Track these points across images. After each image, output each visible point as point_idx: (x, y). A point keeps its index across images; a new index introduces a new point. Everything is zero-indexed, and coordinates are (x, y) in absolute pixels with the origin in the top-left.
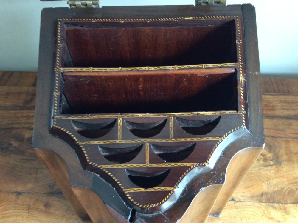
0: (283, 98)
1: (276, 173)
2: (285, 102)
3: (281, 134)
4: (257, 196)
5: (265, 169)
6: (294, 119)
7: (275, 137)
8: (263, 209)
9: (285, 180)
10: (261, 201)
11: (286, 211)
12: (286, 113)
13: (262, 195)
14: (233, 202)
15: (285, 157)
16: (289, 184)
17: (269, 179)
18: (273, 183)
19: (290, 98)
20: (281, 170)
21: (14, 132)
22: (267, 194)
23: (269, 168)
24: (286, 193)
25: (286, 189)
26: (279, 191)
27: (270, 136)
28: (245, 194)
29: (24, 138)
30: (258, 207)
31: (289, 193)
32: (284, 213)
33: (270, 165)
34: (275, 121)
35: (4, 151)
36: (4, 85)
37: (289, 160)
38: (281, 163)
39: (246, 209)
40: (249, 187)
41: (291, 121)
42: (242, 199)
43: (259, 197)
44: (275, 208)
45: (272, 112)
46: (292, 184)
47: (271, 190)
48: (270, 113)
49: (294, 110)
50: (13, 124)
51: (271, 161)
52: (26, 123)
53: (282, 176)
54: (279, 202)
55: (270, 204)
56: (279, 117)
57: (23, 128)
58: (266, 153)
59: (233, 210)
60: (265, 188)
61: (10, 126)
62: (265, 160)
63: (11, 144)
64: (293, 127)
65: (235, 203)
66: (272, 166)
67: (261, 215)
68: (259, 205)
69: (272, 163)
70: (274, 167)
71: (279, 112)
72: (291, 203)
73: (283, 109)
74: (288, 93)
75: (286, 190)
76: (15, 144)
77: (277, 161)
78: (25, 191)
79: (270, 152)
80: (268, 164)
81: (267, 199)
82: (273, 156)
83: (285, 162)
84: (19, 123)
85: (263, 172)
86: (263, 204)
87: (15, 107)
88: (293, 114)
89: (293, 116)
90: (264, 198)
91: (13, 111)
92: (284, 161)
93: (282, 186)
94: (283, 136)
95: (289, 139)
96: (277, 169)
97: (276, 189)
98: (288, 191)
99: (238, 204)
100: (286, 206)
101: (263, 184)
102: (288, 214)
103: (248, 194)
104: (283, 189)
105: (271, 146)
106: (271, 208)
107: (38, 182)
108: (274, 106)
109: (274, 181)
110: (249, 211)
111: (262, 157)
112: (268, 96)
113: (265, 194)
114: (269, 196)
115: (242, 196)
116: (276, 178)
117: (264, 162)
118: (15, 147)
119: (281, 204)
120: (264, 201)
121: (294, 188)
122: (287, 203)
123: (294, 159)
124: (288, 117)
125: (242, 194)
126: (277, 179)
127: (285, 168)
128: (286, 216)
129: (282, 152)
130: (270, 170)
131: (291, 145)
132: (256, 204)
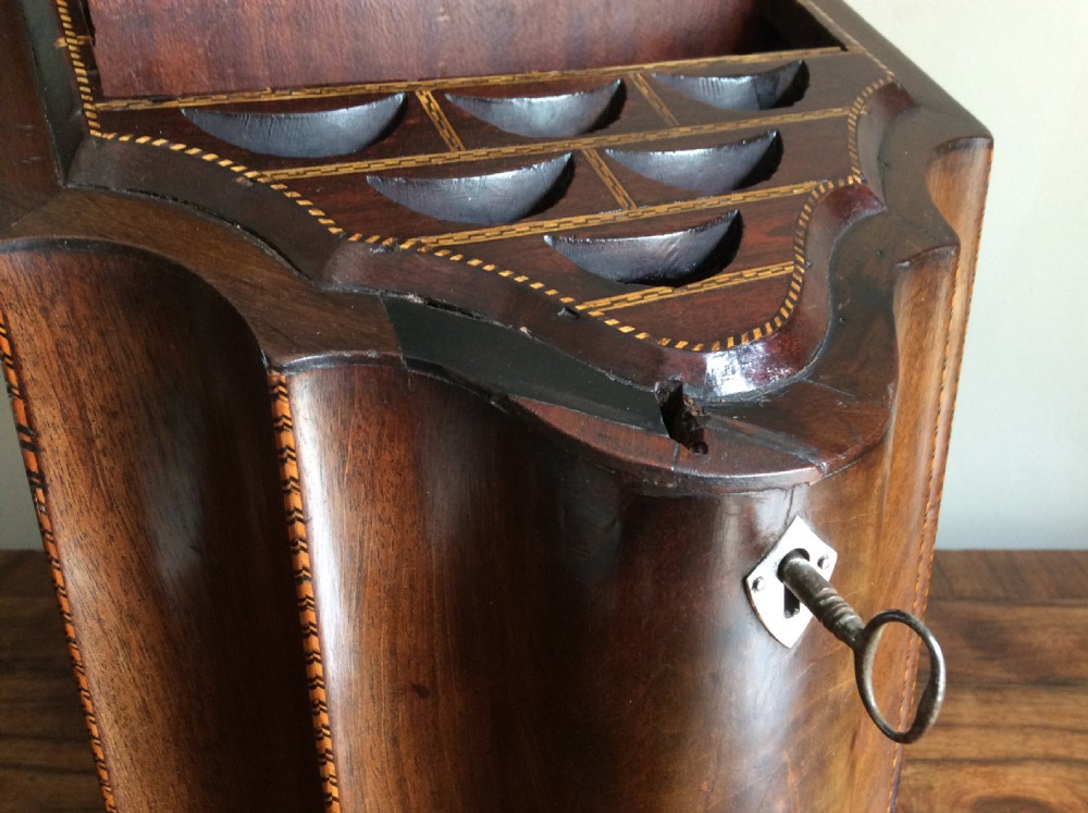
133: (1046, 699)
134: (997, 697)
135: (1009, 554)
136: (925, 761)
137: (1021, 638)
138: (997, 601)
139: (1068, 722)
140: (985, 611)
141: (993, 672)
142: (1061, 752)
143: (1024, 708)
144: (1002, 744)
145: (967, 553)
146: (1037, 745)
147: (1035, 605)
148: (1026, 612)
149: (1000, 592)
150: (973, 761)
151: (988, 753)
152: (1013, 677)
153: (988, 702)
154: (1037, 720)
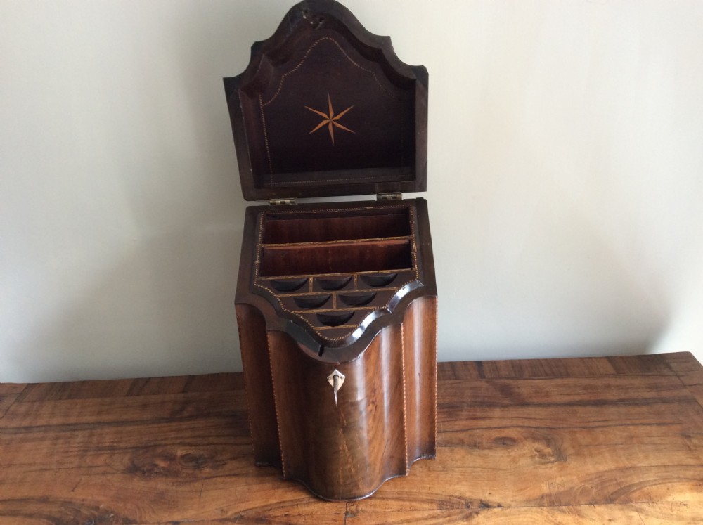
0: (559, 381)
1: (559, 472)
2: (564, 386)
3: (563, 424)
4: (534, 500)
5: (543, 467)
6: (580, 405)
7: (554, 429)
8: (546, 513)
9: (575, 477)
10: (541, 505)
11: (579, 514)
12: (567, 399)
13: (542, 497)
14: (500, 509)
15: (571, 451)
16: (581, 482)
17: (550, 478)
18: (557, 482)
19: (571, 381)
20: (567, 467)
21: (159, 450)
22: (549, 495)
23: (550, 465)
24: (578, 493)
25: (576, 488)
26: (567, 491)
27: (547, 428)
28: (517, 498)
29: (175, 456)
30: (538, 512)
31: (582, 493)
32: (577, 517)
33: (550, 462)
34: (551, 409)
35: (146, 474)
36: (138, 395)
37: (578, 454)
38: (566, 458)
39: (521, 516)
40: (522, 490)
41: (575, 408)
42: (513, 504)
43: (538, 501)
44: (563, 512)
45: (546, 399)
46: (584, 481)
47: (555, 490)
48: (543, 400)
49: (578, 394)
50: (157, 440)
51: (550, 457)
52: (177, 438)
53: (570, 474)
54: (567, 504)
55: (555, 508)
56: (557, 405)
57: (173, 444)
58: (543, 448)
59: (502, 518)
60: (545, 489)
61: (152, 444)
62: (542, 455)
63: (156, 466)
64: (578, 415)
65: (502, 510)
66: (553, 462)
67: (543, 521)
68: (540, 510)
69: (552, 459)
70: (556, 464)
71: (556, 399)
72: (586, 504)
73: (561, 394)
74: (568, 375)
75: (578, 489)
76: (162, 464)
77: (559, 456)
78: (186, 521)
79: (548, 446)
80: (546, 461)
81: (550, 502)
82: (553, 451)
83: (573, 457)
84: (165, 439)
85: (541, 471)
86: (545, 508)
87: (158, 420)
88: (577, 400)
89: (577, 402)
90: (545, 501)
91: (155, 425)
92: (570, 455)
93: (571, 485)
94: (565, 426)
95: (576, 430)
96: (560, 466)
97: (562, 489)
98: (580, 490)
99: (508, 511)
100: (579, 508)
101: (542, 485)
102: (583, 517)
103: (519, 498)
104: (572, 488)
105: (549, 439)
106: (557, 513)
107: (203, 507)
108: (547, 392)
109: (559, 480)
110: (525, 517)
111: (537, 453)
112: (538, 381)
113: (547, 496)
114: (553, 498)
115: (512, 501)
116: (561, 476)
117: (541, 459)
118: (164, 468)
119: (571, 507)
120: (546, 505)
121: (588, 486)
122: (580, 505)
123: (586, 453)
124: (570, 404)
125: (512, 499)
126: (563, 478)
127: (573, 464)
128: (581, 520)
129: (566, 445)
130: (551, 468)
131: (578, 436)
132: (534, 509)
133: (520, 409)
134: (506, 409)
135: (520, 360)
136: (482, 428)
137: (517, 391)
138: (512, 378)
139: (525, 416)
140: (508, 382)
141: (506, 401)
142: (521, 424)
143: (513, 412)
144: (505, 423)
145: (506, 361)
146: (515, 423)
147: (524, 379)
148: (520, 382)
149: (514, 375)
150: (495, 428)
151: (500, 426)
152: (512, 403)
153: (503, 411)
154: (516, 415)
